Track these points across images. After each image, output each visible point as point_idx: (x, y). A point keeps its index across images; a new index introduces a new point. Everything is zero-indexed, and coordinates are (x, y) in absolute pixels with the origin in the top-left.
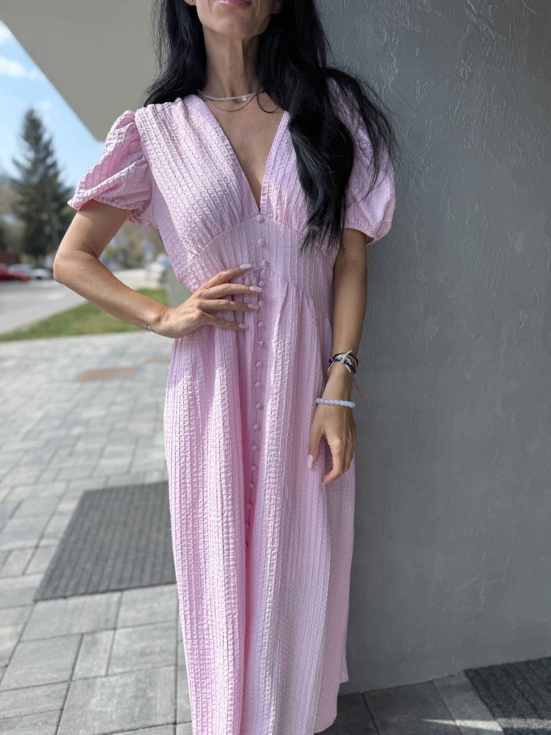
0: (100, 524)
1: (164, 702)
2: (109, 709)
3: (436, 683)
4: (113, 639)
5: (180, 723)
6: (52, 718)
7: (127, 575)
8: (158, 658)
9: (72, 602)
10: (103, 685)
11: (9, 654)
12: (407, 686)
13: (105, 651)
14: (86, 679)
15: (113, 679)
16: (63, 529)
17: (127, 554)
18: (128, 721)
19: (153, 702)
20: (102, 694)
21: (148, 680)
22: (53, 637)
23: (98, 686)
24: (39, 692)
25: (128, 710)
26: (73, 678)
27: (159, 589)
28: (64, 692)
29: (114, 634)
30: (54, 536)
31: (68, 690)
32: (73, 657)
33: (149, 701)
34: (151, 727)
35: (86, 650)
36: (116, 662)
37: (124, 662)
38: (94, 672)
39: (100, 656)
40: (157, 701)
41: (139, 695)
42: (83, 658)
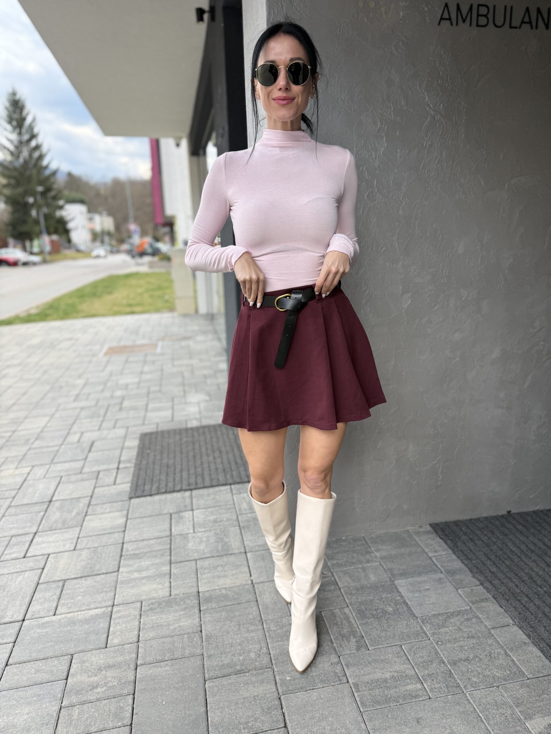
0: (162, 453)
1: (236, 543)
2: (202, 547)
3: (410, 531)
4: (193, 515)
5: (249, 552)
6: (165, 553)
7: (192, 481)
8: (226, 523)
9: (157, 498)
10: (194, 537)
11: (124, 525)
12: (392, 533)
13: (190, 521)
14: (180, 535)
15: (200, 534)
16: (134, 457)
17: (189, 470)
18: (216, 552)
19: (229, 544)
20: (194, 541)
21: (223, 534)
22: (150, 516)
23: (190, 537)
24: (152, 542)
25: (214, 548)
26: (172, 535)
27: (217, 489)
28: (169, 541)
29: (193, 513)
30: (129, 461)
31: (171, 540)
32: (169, 525)
33: (226, 543)
34: (231, 554)
35: (176, 521)
36: (199, 526)
37: (204, 526)
38: (184, 531)
39: (187, 524)
40: (232, 543)
41: (219, 541)
42: (176, 525)
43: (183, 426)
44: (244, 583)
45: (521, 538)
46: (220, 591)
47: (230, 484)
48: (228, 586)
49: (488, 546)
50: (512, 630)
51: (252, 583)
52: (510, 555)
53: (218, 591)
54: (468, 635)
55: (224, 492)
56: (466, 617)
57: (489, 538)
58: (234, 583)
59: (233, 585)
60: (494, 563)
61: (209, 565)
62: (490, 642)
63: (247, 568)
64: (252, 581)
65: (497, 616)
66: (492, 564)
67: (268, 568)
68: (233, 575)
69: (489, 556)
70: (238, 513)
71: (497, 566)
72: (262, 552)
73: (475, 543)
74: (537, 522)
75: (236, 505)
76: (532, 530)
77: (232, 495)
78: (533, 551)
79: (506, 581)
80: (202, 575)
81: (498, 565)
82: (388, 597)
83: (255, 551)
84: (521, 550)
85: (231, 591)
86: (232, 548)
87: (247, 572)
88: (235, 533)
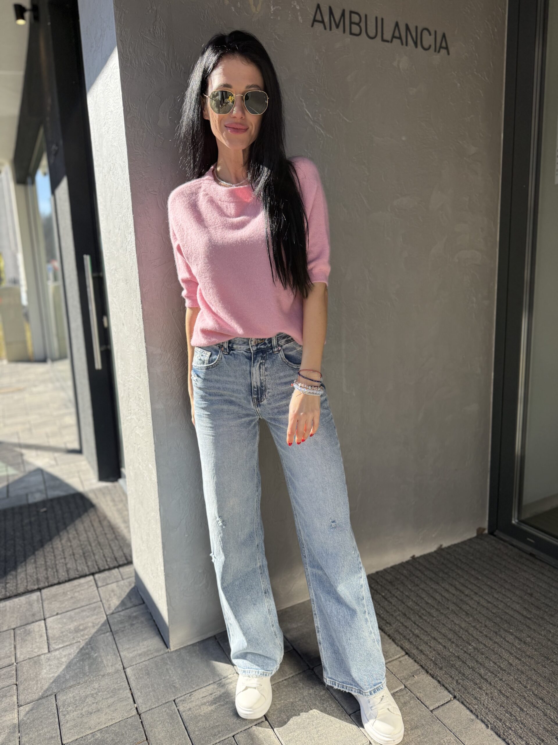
1: (109, 657)
4: (46, 626)
5: (128, 667)
6: (10, 692)
7: (42, 576)
8: (93, 630)
10: (49, 659)
13: (42, 636)
14: (29, 659)
15: (57, 653)
19: (100, 660)
20: (50, 665)
21: (89, 646)
23: (43, 661)
25: (78, 670)
26: (17, 661)
27: (76, 582)
28: (14, 672)
29: (45, 623)
31: (16, 670)
32: (12, 646)
33: (95, 659)
34: (103, 675)
35: (22, 639)
36: (55, 641)
37: (62, 640)
38: (35, 652)
39: (37, 640)
40: (103, 658)
41: (85, 658)
42: (21, 646)
43: (24, 502)
44: (126, 715)
45: (432, 586)
46: (94, 737)
47: (93, 574)
48: (104, 726)
49: (404, 603)
50: (454, 706)
51: (138, 713)
52: (427, 610)
53: (90, 736)
54: (411, 724)
55: (85, 586)
56: (403, 701)
57: (402, 592)
58: (111, 719)
59: (111, 723)
60: (415, 623)
61: (74, 697)
62: (436, 728)
63: (128, 691)
64: (137, 709)
65: (434, 691)
66: (413, 625)
67: (156, 686)
68: (109, 706)
69: (408, 616)
71: (418, 625)
72: (144, 663)
73: (389, 601)
74: (443, 564)
75: (104, 601)
76: (441, 574)
77: (97, 587)
78: (448, 600)
79: (433, 643)
80: (65, 715)
81: (420, 625)
82: (310, 694)
83: (136, 664)
84: (436, 600)
85: (109, 733)
86: (105, 666)
87: (129, 698)
88: (106, 643)
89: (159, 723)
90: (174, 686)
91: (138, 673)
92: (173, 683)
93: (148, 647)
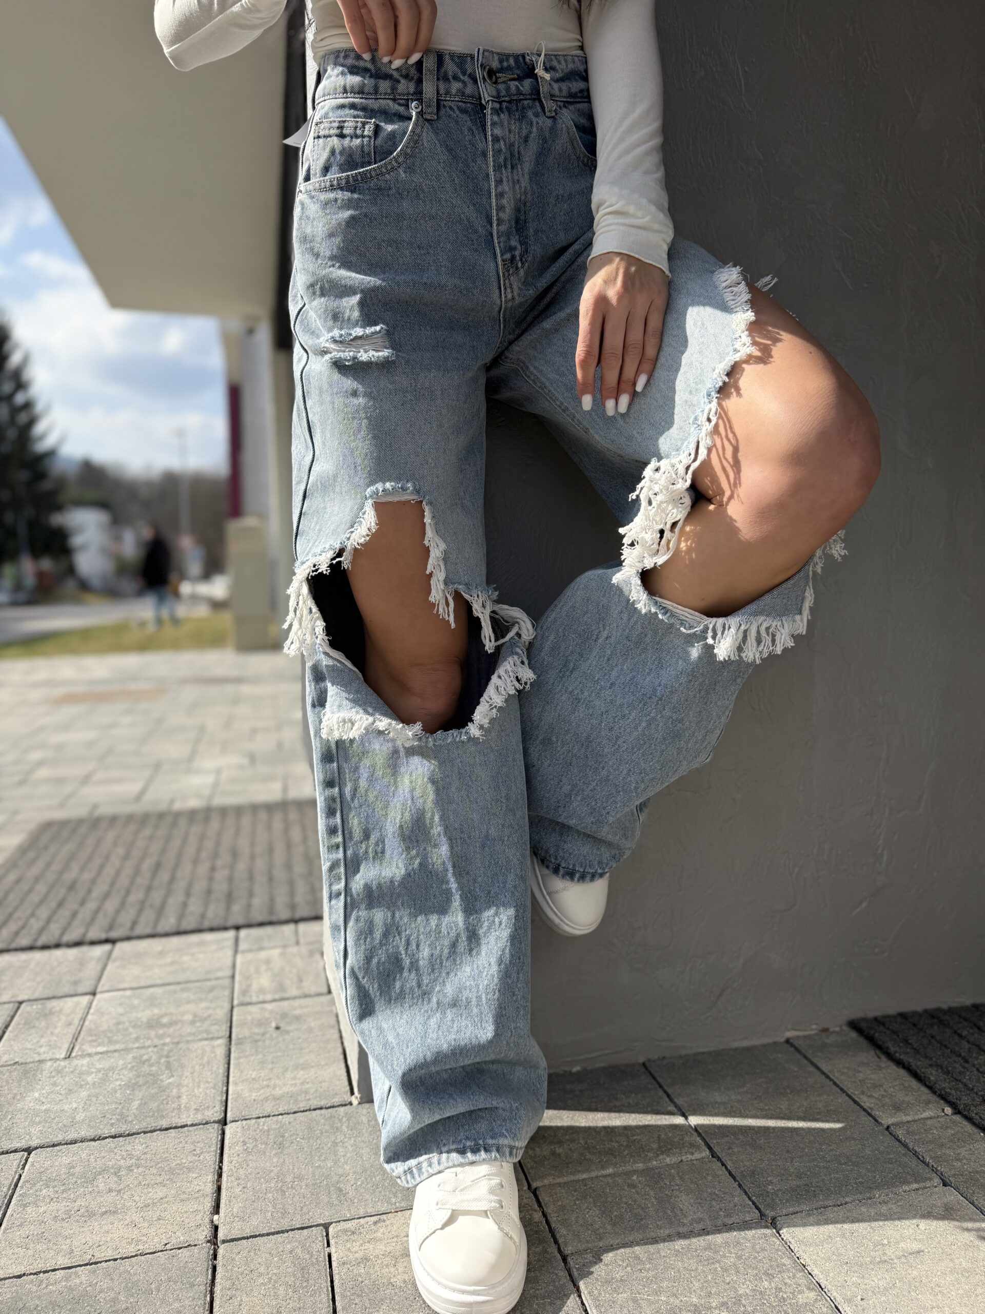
0: (71, 858)
1: (199, 1091)
3: (796, 1043)
4: (89, 1007)
5: (235, 1120)
7: (126, 919)
8: (189, 1029)
10: (59, 1072)
12: (736, 1049)
13: (69, 1024)
15: (85, 1061)
17: (127, 894)
18: (113, 1122)
19: (175, 1091)
20: (54, 1085)
21: (163, 1060)
23: (44, 1073)
25: (113, 1106)
27: (194, 938)
29: (91, 1001)
33: (163, 1090)
34: (167, 1129)
35: (25, 1024)
36: (94, 1038)
37: (109, 1038)
38: (39, 1054)
39: (56, 1031)
40: (183, 1090)
41: (140, 1083)
42: (16, 1036)
43: (160, 808)
44: (181, 1238)
46: (67, 1280)
47: (237, 928)
48: (110, 1254)
51: (214, 1240)
53: (59, 1275)
55: (214, 947)
58: (138, 1241)
59: (131, 1250)
61: (71, 1166)
63: (211, 1178)
64: (216, 1228)
67: (289, 1179)
68: (147, 1206)
70: (236, 1002)
72: (280, 1117)
75: (237, 978)
77: (236, 951)
80: (25, 1206)
83: (259, 1118)
85: (112, 1279)
86: (179, 1108)
87: (203, 1196)
88: (206, 1058)
89: (261, 1281)
90: (340, 1190)
91: (256, 1140)
92: (338, 1182)
93: (302, 1084)
